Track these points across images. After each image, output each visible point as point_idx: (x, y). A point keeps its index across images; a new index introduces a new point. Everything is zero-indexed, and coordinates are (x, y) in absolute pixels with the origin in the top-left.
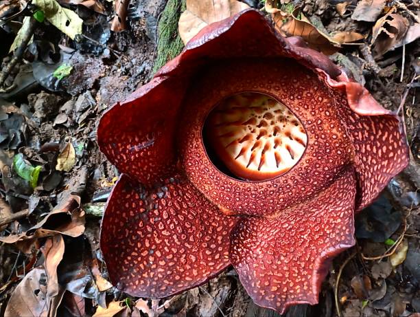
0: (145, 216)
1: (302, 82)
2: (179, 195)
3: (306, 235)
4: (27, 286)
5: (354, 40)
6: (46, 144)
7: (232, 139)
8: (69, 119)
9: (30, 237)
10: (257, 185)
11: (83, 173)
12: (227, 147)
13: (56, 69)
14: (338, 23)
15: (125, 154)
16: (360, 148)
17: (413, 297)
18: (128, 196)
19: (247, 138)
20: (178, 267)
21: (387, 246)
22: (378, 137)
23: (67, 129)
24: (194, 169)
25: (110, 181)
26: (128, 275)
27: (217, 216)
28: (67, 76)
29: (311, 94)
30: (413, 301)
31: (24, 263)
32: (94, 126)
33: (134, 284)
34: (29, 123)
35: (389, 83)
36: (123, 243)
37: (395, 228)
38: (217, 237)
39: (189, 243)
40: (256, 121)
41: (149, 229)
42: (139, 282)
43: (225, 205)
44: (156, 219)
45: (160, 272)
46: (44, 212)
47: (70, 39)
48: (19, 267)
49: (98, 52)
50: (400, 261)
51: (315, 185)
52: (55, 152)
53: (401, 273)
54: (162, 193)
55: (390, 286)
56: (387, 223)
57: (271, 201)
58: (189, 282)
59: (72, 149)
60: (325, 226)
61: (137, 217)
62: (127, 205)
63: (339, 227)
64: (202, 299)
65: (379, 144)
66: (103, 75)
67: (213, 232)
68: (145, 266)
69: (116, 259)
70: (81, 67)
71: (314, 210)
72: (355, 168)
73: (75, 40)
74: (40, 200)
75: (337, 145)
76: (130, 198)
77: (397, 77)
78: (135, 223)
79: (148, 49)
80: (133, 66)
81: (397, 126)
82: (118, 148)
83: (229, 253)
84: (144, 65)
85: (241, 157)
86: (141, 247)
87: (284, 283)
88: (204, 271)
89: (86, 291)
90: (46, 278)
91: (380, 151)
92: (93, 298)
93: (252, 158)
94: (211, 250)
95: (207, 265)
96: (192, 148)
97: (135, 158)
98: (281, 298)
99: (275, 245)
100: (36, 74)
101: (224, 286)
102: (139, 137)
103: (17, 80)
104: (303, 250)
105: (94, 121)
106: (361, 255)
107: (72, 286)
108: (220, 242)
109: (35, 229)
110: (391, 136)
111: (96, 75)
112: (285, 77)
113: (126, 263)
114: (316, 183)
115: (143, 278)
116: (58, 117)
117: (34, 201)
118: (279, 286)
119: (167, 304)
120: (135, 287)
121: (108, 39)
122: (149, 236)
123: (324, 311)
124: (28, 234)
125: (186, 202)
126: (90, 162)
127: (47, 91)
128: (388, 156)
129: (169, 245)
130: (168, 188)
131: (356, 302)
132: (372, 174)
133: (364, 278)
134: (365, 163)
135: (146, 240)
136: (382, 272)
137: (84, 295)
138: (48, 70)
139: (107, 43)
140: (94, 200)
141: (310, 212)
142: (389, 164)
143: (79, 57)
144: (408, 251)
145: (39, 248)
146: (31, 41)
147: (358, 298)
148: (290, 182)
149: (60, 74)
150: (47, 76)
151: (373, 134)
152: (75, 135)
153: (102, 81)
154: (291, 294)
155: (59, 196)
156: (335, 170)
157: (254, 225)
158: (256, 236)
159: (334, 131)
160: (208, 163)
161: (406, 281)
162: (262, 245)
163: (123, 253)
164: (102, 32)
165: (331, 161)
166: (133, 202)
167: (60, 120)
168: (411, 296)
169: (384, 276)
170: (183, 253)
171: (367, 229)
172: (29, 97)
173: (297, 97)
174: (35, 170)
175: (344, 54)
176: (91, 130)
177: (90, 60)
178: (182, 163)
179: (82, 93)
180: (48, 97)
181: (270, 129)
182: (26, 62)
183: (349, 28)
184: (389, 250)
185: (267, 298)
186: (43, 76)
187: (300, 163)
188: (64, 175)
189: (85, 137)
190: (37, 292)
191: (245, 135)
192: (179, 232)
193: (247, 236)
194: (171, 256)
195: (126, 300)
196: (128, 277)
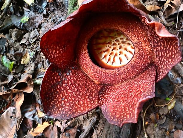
0: (60, 83)
1: (133, 24)
2: (76, 74)
3: (133, 93)
4: (7, 114)
5: (156, 9)
6: (17, 52)
7: (101, 51)
8: (27, 41)
9: (9, 93)
10: (111, 71)
11: (33, 65)
12: (98, 54)
13: (22, 19)
14: (149, 2)
15: (52, 54)
16: (159, 54)
17: (177, 123)
18: (53, 73)
19: (107, 50)
20: (75, 106)
21: (166, 101)
22: (167, 48)
23: (26, 45)
24: (83, 63)
25: (45, 69)
26: (52, 109)
27: (93, 84)
28: (27, 22)
29: (137, 30)
30: (177, 125)
31: (6, 104)
32: (39, 45)
33: (55, 113)
34: (9, 42)
35: (170, 29)
36: (50, 95)
37: (170, 93)
38: (92, 94)
39: (80, 96)
40: (111, 43)
41: (62, 89)
42: (57, 112)
43: (97, 80)
44: (66, 85)
45: (67, 108)
46: (15, 82)
47: (28, 5)
48: (4, 106)
49: (41, 11)
50: (172, 107)
51: (137, 72)
52: (20, 56)
53: (172, 113)
54: (69, 73)
55: (167, 118)
56: (167, 91)
57: (117, 78)
58: (80, 113)
59: (28, 55)
60: (141, 89)
61: (57, 83)
62: (53, 78)
63: (148, 89)
64: (84, 122)
65: (168, 52)
66: (43, 22)
67: (91, 91)
68: (60, 106)
69: (47, 102)
70: (33, 18)
71: (136, 82)
72: (155, 64)
73: (30, 6)
74: (14, 77)
75: (148, 54)
76: (54, 74)
77: (174, 27)
78: (56, 86)
79: (63, 11)
80: (56, 18)
81: (177, 43)
82: (49, 51)
83: (98, 100)
84: (61, 18)
85: (104, 59)
86: (58, 97)
87: (122, 114)
88: (86, 108)
89: (33, 117)
90: (15, 111)
91: (168, 55)
92: (36, 120)
93: (109, 60)
94: (89, 99)
95: (88, 105)
96: (83, 53)
97: (57, 56)
98: (121, 120)
99: (119, 97)
100: (13, 20)
101: (94, 116)
102: (59, 47)
103: (4, 23)
104: (131, 99)
105: (38, 43)
106: (155, 104)
107: (27, 115)
108: (94, 96)
109: (11, 89)
110: (174, 48)
111: (40, 22)
112: (126, 22)
113: (52, 104)
114: (137, 71)
115: (59, 111)
116: (22, 40)
117: (10, 77)
118: (120, 115)
119: (69, 123)
120: (55, 114)
121: (45, 6)
122: (62, 92)
123: (138, 128)
124: (8, 91)
125: (79, 78)
126: (36, 61)
127: (17, 28)
128: (172, 57)
129: (71, 96)
130: (71, 71)
131: (152, 125)
132: (164, 65)
133: (156, 114)
134: (161, 61)
135: (61, 94)
136: (164, 112)
137: (32, 119)
138: (18, 19)
139: (45, 7)
140: (38, 77)
141: (135, 83)
142: (172, 60)
143: (32, 13)
144: (175, 103)
145: (13, 98)
146: (11, 6)
147: (153, 123)
148: (126, 70)
149: (24, 21)
150: (18, 22)
151: (165, 47)
152: (30, 49)
153: (42, 24)
154: (125, 119)
155: (22, 75)
156: (146, 65)
157: (109, 89)
158: (110, 94)
159: (147, 47)
160: (90, 61)
161: (174, 116)
162: (112, 97)
163: (50, 99)
164: (43, 3)
165: (145, 61)
166: (56, 76)
167: (23, 41)
168: (176, 122)
169: (165, 114)
170: (77, 100)
171: (158, 93)
172: (9, 31)
173: (131, 31)
174: (11, 63)
175: (151, 15)
176: (37, 47)
177: (37, 15)
178: (78, 60)
179: (33, 30)
180: (18, 31)
181: (118, 47)
182: (8, 15)
183: (154, 4)
184: (167, 102)
185: (114, 120)
186: (16, 21)
187: (131, 61)
188: (24, 66)
189: (34, 49)
190: (11, 117)
191: (106, 49)
192: (76, 91)
193: (106, 93)
194: (72, 101)
195: (51, 121)
196: (52, 110)
